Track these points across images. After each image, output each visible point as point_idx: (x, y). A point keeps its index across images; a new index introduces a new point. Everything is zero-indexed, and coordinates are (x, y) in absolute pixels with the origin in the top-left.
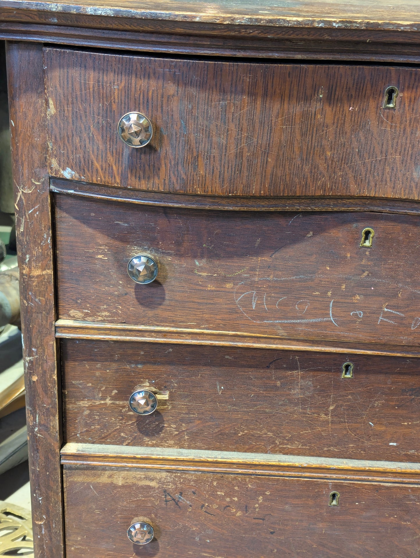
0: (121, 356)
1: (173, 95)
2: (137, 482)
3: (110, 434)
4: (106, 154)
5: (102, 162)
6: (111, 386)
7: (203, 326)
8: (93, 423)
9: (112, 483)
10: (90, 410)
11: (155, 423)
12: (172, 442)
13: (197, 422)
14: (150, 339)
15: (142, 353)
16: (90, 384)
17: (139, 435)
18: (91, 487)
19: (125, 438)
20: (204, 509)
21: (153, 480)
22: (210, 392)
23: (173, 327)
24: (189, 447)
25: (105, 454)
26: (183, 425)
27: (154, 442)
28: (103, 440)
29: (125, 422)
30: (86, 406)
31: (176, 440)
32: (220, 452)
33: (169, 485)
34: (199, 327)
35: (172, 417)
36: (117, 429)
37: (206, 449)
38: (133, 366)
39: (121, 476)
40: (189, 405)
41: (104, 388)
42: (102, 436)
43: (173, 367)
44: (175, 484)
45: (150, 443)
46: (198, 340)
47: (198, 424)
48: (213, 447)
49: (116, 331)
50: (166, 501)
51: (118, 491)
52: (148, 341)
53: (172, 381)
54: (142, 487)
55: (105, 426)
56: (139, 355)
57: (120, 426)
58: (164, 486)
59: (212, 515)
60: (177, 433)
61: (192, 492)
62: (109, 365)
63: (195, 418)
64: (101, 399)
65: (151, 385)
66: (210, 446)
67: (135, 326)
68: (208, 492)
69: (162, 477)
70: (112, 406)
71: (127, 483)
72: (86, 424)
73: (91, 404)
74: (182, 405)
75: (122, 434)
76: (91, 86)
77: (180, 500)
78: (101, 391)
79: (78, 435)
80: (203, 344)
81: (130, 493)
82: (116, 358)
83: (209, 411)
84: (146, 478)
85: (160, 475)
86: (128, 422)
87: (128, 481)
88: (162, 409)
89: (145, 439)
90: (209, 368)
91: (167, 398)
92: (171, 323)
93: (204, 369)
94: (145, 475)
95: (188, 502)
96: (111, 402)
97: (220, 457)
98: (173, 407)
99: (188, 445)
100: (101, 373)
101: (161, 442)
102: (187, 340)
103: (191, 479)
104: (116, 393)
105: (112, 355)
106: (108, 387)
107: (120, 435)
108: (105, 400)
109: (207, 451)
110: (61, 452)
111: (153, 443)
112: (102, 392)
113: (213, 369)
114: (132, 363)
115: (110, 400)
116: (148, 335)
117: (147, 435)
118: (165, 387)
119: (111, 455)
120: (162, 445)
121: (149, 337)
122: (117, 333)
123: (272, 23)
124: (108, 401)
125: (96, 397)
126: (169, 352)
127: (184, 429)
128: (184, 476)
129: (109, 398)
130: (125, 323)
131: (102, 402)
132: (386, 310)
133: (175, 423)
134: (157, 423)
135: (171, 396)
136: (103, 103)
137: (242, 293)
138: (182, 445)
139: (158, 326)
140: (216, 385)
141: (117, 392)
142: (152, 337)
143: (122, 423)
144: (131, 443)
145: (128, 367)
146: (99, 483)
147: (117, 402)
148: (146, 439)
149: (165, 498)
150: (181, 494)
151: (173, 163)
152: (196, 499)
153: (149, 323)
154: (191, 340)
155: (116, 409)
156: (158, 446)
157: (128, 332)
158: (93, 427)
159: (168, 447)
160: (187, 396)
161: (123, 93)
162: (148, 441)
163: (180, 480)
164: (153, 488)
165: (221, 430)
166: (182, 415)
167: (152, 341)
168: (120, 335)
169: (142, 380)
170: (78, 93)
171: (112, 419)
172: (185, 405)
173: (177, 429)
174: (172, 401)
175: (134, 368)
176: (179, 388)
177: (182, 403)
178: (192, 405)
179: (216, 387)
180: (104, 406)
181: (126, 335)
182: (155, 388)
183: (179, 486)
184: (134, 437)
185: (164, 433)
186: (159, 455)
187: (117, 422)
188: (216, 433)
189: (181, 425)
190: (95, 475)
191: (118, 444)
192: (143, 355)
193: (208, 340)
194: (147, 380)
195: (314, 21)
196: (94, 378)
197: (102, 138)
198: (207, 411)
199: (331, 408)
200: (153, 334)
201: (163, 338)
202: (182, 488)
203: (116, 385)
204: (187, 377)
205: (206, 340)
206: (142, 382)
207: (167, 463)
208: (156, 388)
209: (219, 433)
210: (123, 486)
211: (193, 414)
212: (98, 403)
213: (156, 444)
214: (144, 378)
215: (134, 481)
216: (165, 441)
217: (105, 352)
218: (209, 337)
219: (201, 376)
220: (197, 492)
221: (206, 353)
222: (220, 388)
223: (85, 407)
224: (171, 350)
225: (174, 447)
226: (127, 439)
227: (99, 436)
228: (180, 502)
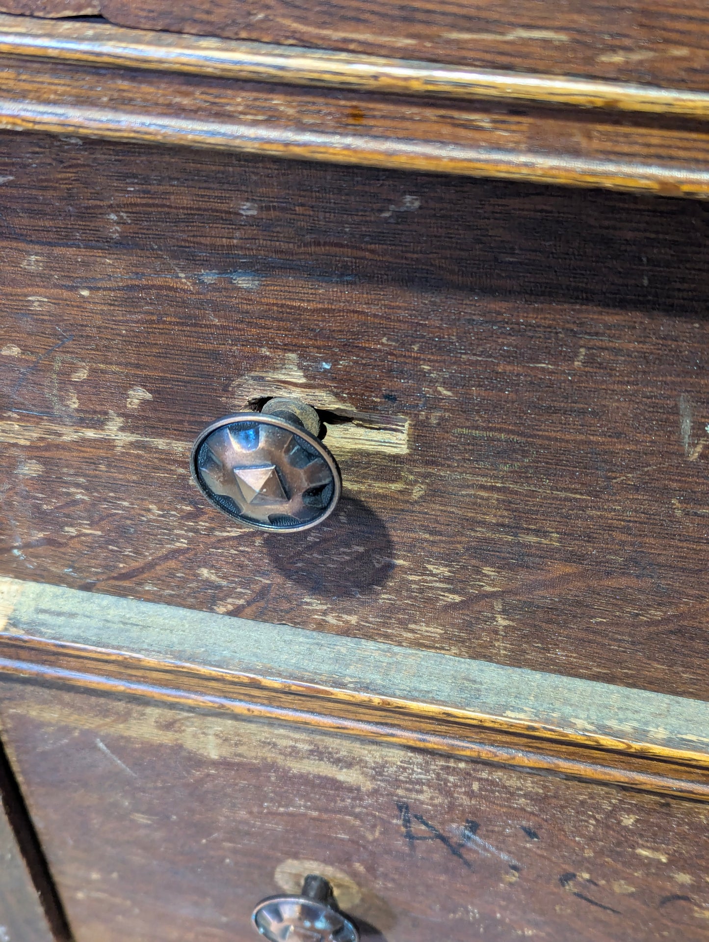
0: (136, 221)
2: (280, 760)
3: (151, 566)
6: (114, 368)
7: (618, 58)
8: (68, 516)
9: (181, 747)
10: (41, 460)
11: (348, 546)
12: (436, 631)
13: (559, 569)
14: (263, 132)
15: (248, 210)
16: (15, 351)
17: (281, 587)
18: (101, 745)
19: (219, 587)
20: (570, 886)
21: (349, 765)
22: (637, 442)
23: (407, 56)
24: (516, 660)
25: (128, 654)
26: (487, 570)
27: (353, 619)
28: (126, 584)
29: (212, 529)
30: (22, 442)
31: (453, 625)
32: (661, 701)
33: (421, 792)
34: (589, 60)
35: (431, 533)
36: (179, 551)
37: (596, 678)
38: (210, 277)
39: (211, 732)
40: (516, 493)
41: (82, 375)
42: (116, 567)
43: (428, 299)
44: (444, 790)
45: (331, 619)
46: (576, 153)
47: (565, 578)
48: (632, 676)
49: (54, 72)
50: (410, 836)
51: (208, 775)
52: (250, 148)
53: (424, 374)
54: (305, 780)
55: (122, 531)
56: (230, 218)
57: (191, 541)
58: (400, 792)
59: (605, 908)
60: (457, 598)
61: (524, 829)
62: (85, 264)
63: (548, 554)
64: (82, 420)
65: (313, 381)
66: (618, 671)
67: (158, 43)
68: (592, 839)
69: (386, 762)
70: (139, 457)
71: (240, 755)
72: (41, 518)
73: (41, 439)
74: (482, 487)
75: (205, 572)
77: (469, 844)
78: (74, 384)
79: (16, 552)
80: (608, 183)
81: (258, 788)
82: (115, 231)
83: (626, 530)
84: (319, 753)
85: (377, 754)
86: (223, 528)
87: (241, 750)
88: (377, 496)
89: (307, 604)
90: (637, 317)
91: (403, 450)
92: (392, 31)
93: (609, 327)
94: (311, 743)
95: (504, 856)
96: (133, 438)
97: (661, 733)
98: (433, 494)
99: (512, 651)
100: (56, 301)
101: (384, 624)
102: (498, 147)
103: (519, 789)
104: (144, 402)
105: (87, 214)
106: (103, 372)
107: (196, 575)
108: (99, 425)
109: (600, 687)
111: (347, 622)
112: (79, 392)
113: (666, 325)
114: (205, 264)
115: (122, 429)
116: (250, 109)
117: (317, 588)
118: (388, 397)
120: (387, 636)
121: (255, 123)
122: (61, 84)
124: (118, 434)
125: (57, 409)
126: (402, 217)
127: (488, 589)
128: (484, 775)
129: (119, 421)
130: (98, 18)
131: (90, 434)
133: (447, 559)
134: (361, 549)
135: (420, 442)
138: (481, 646)
139: (307, 44)
140: (675, 411)
141: (149, 396)
142: (273, 119)
143: (196, 531)
144: (248, 611)
145: (184, 280)
146: (128, 739)
147: (161, 443)
148: (315, 604)
149: (406, 827)
150: (474, 827)
152: (539, 852)
153: (249, 26)
154: (531, 150)
155: (156, 468)
156: (369, 637)
157: (123, 84)
158: (72, 531)
159: (418, 644)
160: (506, 453)
162: (325, 613)
163: (470, 785)
164: (350, 789)
165: (681, 616)
166: (481, 532)
167: (275, 150)
168: (81, 101)
169: (265, 351)
171: (149, 510)
172: (492, 488)
173: (454, 583)
174: (427, 463)
175: (214, 288)
176: (464, 407)
177: (482, 480)
178: (532, 494)
179: (677, 424)
180: (102, 453)
181: (120, 103)
182: (336, 395)
183: (465, 801)
184: (257, 588)
185: (398, 591)
186: (366, 688)
187: (173, 521)
188: (651, 623)
189: (478, 571)
190: (105, 713)
191: (191, 607)
192: (253, 221)
193: (648, 159)
194: (292, 356)
196: (27, 324)
198: (611, 528)
200: (278, 101)
201: (341, 129)
202: (475, 811)
203: (137, 366)
204: (509, 358)
205: (629, 157)
206: (267, 363)
207: (401, 723)
208: (343, 400)
209: (671, 626)
210: (224, 764)
211: (537, 532)
212: (69, 435)
213: (359, 627)
214: (274, 347)
215: (270, 755)
216: (403, 624)
217: (49, 194)
218: (656, 136)
219: (590, 361)
220: (542, 832)
221: (630, 235)
223: (15, 445)
224: (411, 202)
225: (442, 648)
226: (230, 593)
227: (106, 567)
228: (470, 850)
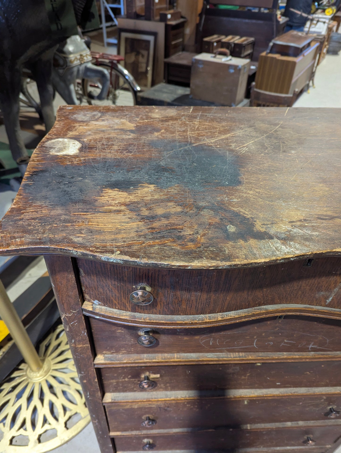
1: (166, 275)
4: (121, 298)
5: (119, 301)
6: (127, 375)
10: (116, 383)
13: (175, 383)
16: (116, 375)
35: (162, 382)
40: (171, 378)
41: (124, 375)
44: (164, 405)
51: (135, 410)
53: (161, 371)
58: (159, 406)
68: (182, 406)
70: (129, 381)
73: (117, 381)
76: (109, 268)
78: (122, 376)
110: (103, 402)
119: (130, 401)
123: (246, 266)
124: (126, 379)
125: (120, 378)
131: (123, 380)
132: (286, 341)
135: (161, 376)
136: (117, 276)
137: (204, 340)
141: (131, 376)
147: (132, 380)
150: (168, 407)
151: (165, 304)
155: (131, 382)
160: (170, 375)
161: (131, 273)
166: (167, 381)
170: (100, 270)
173: (164, 386)
174: (162, 378)
176: (165, 373)
177: (167, 378)
180: (124, 382)
189: (167, 384)
195: (277, 260)
197: (118, 291)
199: (248, 375)
203: (130, 374)
210: (137, 408)
212: (121, 380)
222: (188, 372)
223: (113, 382)
